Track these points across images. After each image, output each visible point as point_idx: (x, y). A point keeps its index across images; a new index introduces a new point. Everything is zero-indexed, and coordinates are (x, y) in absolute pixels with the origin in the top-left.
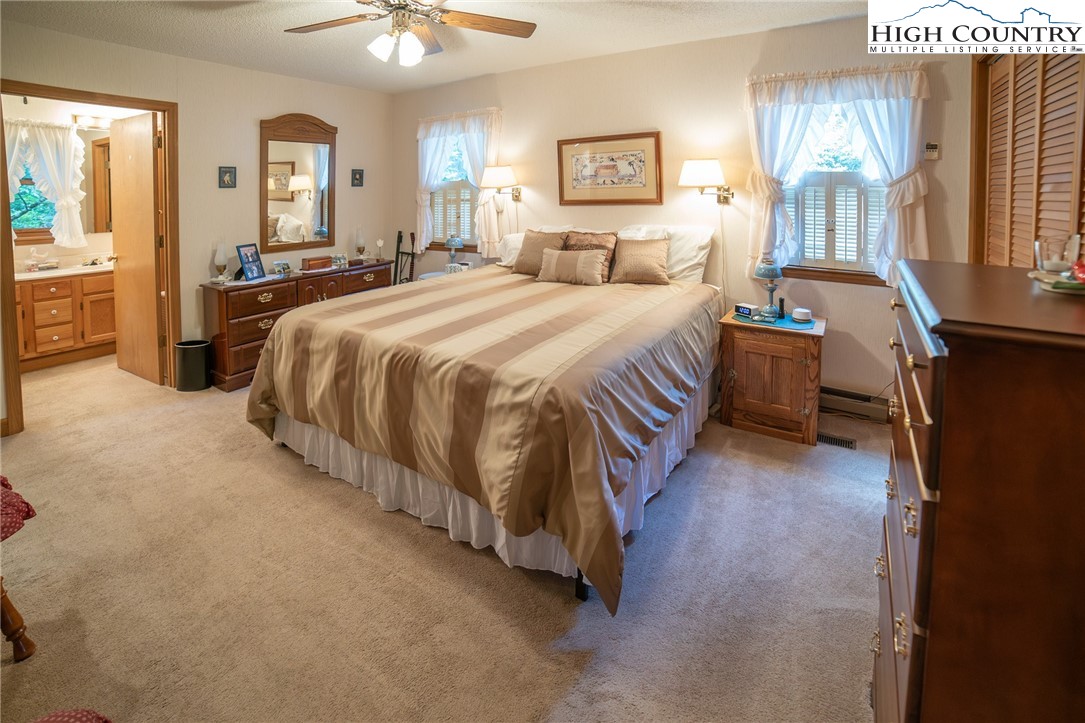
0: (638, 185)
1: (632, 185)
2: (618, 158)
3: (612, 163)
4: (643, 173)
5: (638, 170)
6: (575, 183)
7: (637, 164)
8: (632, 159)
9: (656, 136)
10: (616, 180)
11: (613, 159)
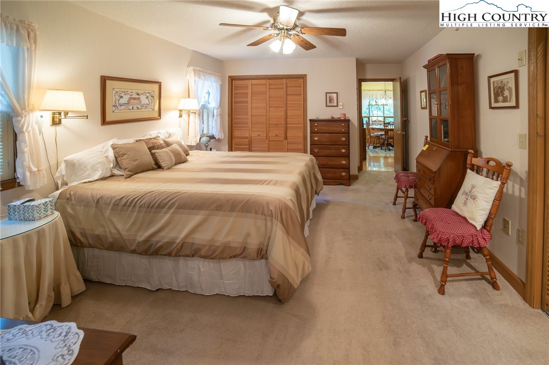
0: (150, 109)
1: (147, 110)
2: (141, 94)
3: (138, 96)
4: (153, 103)
5: (150, 101)
6: (114, 108)
7: (150, 98)
8: (148, 95)
9: (160, 84)
10: (139, 107)
11: (138, 94)
